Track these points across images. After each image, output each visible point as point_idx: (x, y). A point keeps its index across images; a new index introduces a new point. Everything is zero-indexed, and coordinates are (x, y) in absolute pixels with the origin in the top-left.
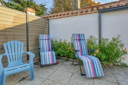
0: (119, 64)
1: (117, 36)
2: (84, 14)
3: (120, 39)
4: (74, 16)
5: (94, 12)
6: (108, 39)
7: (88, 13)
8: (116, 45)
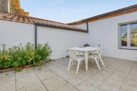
0: (48, 60)
1: (47, 43)
2: (21, 22)
3: (49, 44)
4: (8, 20)
5: (31, 23)
6: (42, 45)
7: (25, 22)
8: (46, 48)
